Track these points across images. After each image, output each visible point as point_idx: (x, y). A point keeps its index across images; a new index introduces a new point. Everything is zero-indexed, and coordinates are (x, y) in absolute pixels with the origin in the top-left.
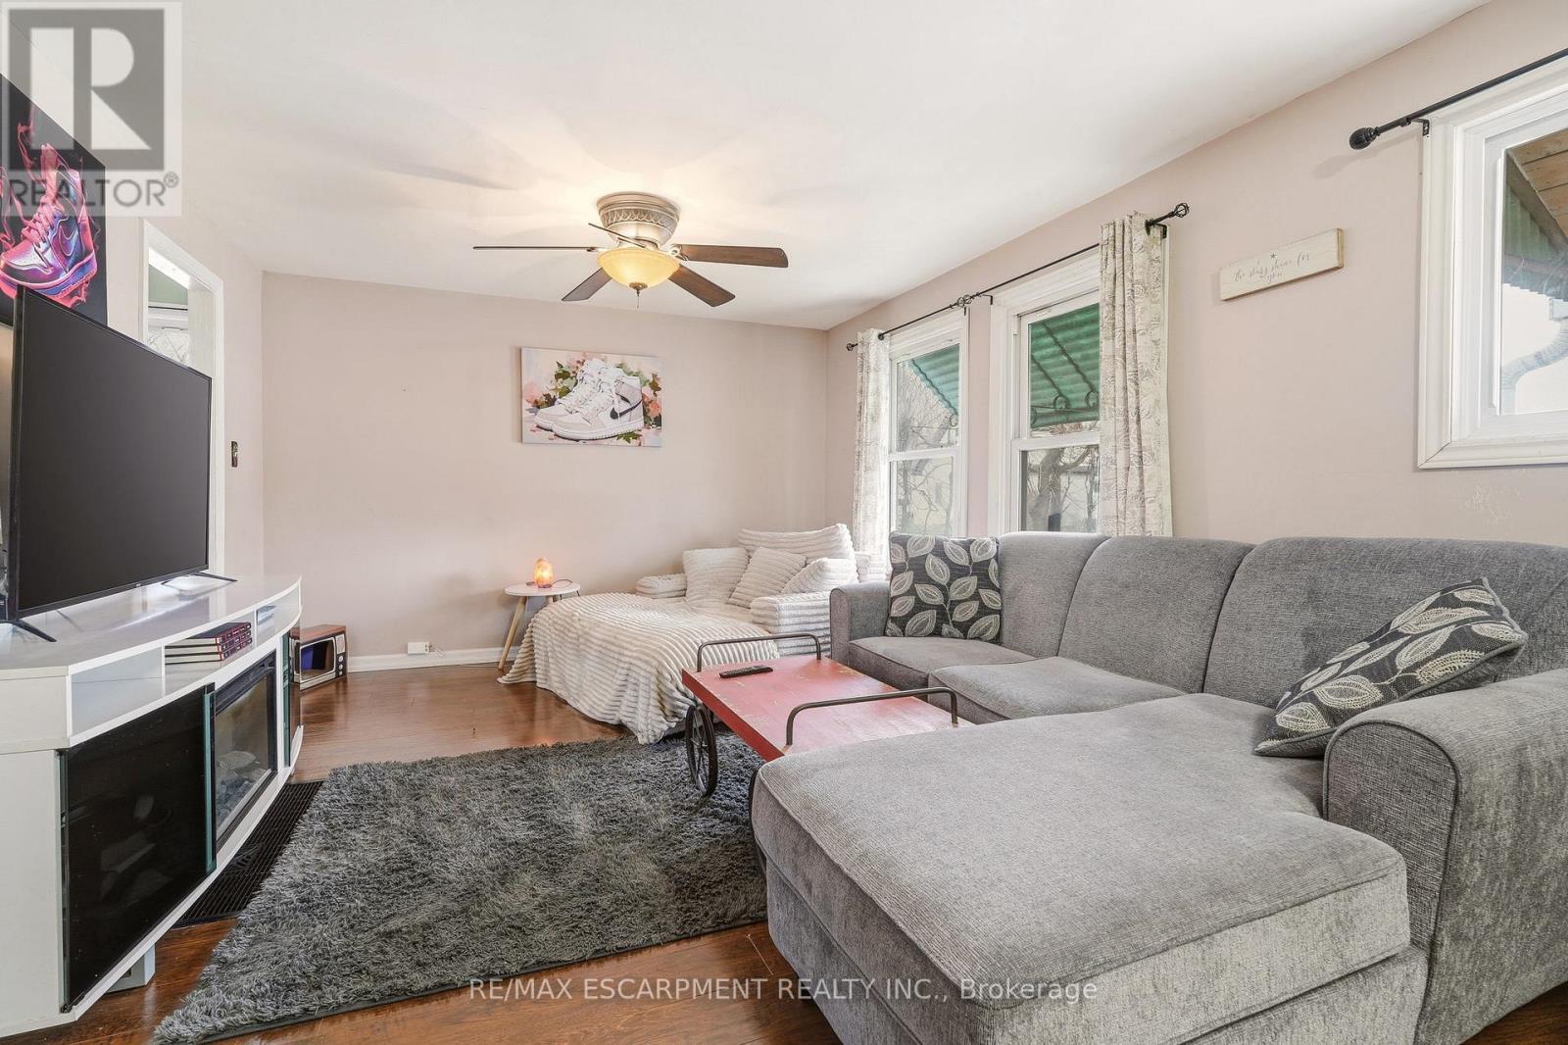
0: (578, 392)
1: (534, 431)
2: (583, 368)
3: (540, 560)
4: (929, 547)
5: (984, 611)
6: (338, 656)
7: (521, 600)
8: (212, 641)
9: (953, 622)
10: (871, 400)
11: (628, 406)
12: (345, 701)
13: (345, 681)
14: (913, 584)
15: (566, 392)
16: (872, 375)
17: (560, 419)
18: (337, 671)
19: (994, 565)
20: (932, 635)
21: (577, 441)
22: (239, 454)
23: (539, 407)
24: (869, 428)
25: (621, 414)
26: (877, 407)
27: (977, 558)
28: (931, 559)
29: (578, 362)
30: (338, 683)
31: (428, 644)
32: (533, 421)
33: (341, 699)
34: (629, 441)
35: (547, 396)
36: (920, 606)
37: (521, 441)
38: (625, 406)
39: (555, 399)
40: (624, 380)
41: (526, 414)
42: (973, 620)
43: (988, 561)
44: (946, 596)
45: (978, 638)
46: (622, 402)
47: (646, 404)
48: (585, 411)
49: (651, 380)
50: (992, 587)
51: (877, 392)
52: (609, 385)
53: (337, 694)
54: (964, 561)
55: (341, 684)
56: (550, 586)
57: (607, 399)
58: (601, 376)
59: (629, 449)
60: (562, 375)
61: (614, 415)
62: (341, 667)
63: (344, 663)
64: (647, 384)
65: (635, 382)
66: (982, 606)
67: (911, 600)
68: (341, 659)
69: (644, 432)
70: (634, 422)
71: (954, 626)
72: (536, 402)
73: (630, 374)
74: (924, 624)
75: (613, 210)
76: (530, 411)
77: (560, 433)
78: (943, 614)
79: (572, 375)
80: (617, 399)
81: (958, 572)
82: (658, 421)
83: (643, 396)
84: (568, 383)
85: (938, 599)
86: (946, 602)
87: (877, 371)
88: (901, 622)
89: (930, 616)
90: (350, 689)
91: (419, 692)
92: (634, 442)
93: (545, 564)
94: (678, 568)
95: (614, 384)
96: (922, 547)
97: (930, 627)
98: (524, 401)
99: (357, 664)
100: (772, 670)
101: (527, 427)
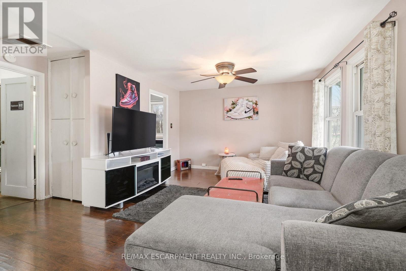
0: (237, 107)
1: (227, 118)
2: (238, 102)
3: (226, 148)
4: (299, 150)
5: (315, 172)
6: (189, 165)
7: (222, 157)
8: (140, 158)
9: (304, 174)
10: (316, 101)
11: (249, 110)
12: (191, 174)
13: (191, 170)
14: (291, 161)
15: (234, 108)
16: (316, 94)
17: (233, 114)
18: (189, 168)
19: (322, 157)
20: (297, 177)
21: (237, 119)
22: (173, 126)
23: (228, 112)
24: (315, 110)
25: (248, 112)
26: (318, 104)
27: (316, 154)
28: (299, 153)
29: (237, 100)
30: (189, 170)
31: (206, 164)
32: (227, 115)
33: (190, 173)
34: (249, 119)
35: (230, 109)
36: (292, 168)
37: (224, 120)
38: (248, 110)
39: (231, 110)
40: (248, 103)
41: (225, 114)
42: (310, 175)
43: (320, 156)
44: (302, 166)
45: (312, 181)
46: (248, 109)
47: (254, 109)
48: (238, 112)
49: (255, 102)
50: (320, 164)
51: (318, 99)
52: (244, 105)
53: (189, 172)
54: (310, 155)
55: (190, 170)
56: (228, 154)
57: (244, 108)
58: (242, 103)
59: (250, 121)
60: (233, 104)
61: (246, 112)
62: (190, 167)
63: (191, 166)
64: (254, 104)
65: (251, 103)
66: (314, 170)
67: (290, 166)
68: (190, 165)
69: (253, 116)
70: (251, 114)
71: (304, 176)
72: (227, 111)
73: (249, 102)
74: (293, 174)
75: (220, 66)
76: (226, 113)
77: (233, 118)
78: (301, 171)
79: (235, 104)
80: (246, 108)
81: (307, 158)
82: (257, 113)
83: (253, 107)
84: (234, 105)
85: (299, 166)
86: (302, 168)
87: (318, 92)
88: (286, 172)
89: (296, 171)
90: (192, 172)
91: (204, 175)
92: (250, 118)
93: (227, 148)
94: (258, 152)
95: (245, 104)
96: (297, 149)
97: (296, 175)
98: (225, 111)
99: (193, 167)
100: (242, 180)
101: (225, 117)
